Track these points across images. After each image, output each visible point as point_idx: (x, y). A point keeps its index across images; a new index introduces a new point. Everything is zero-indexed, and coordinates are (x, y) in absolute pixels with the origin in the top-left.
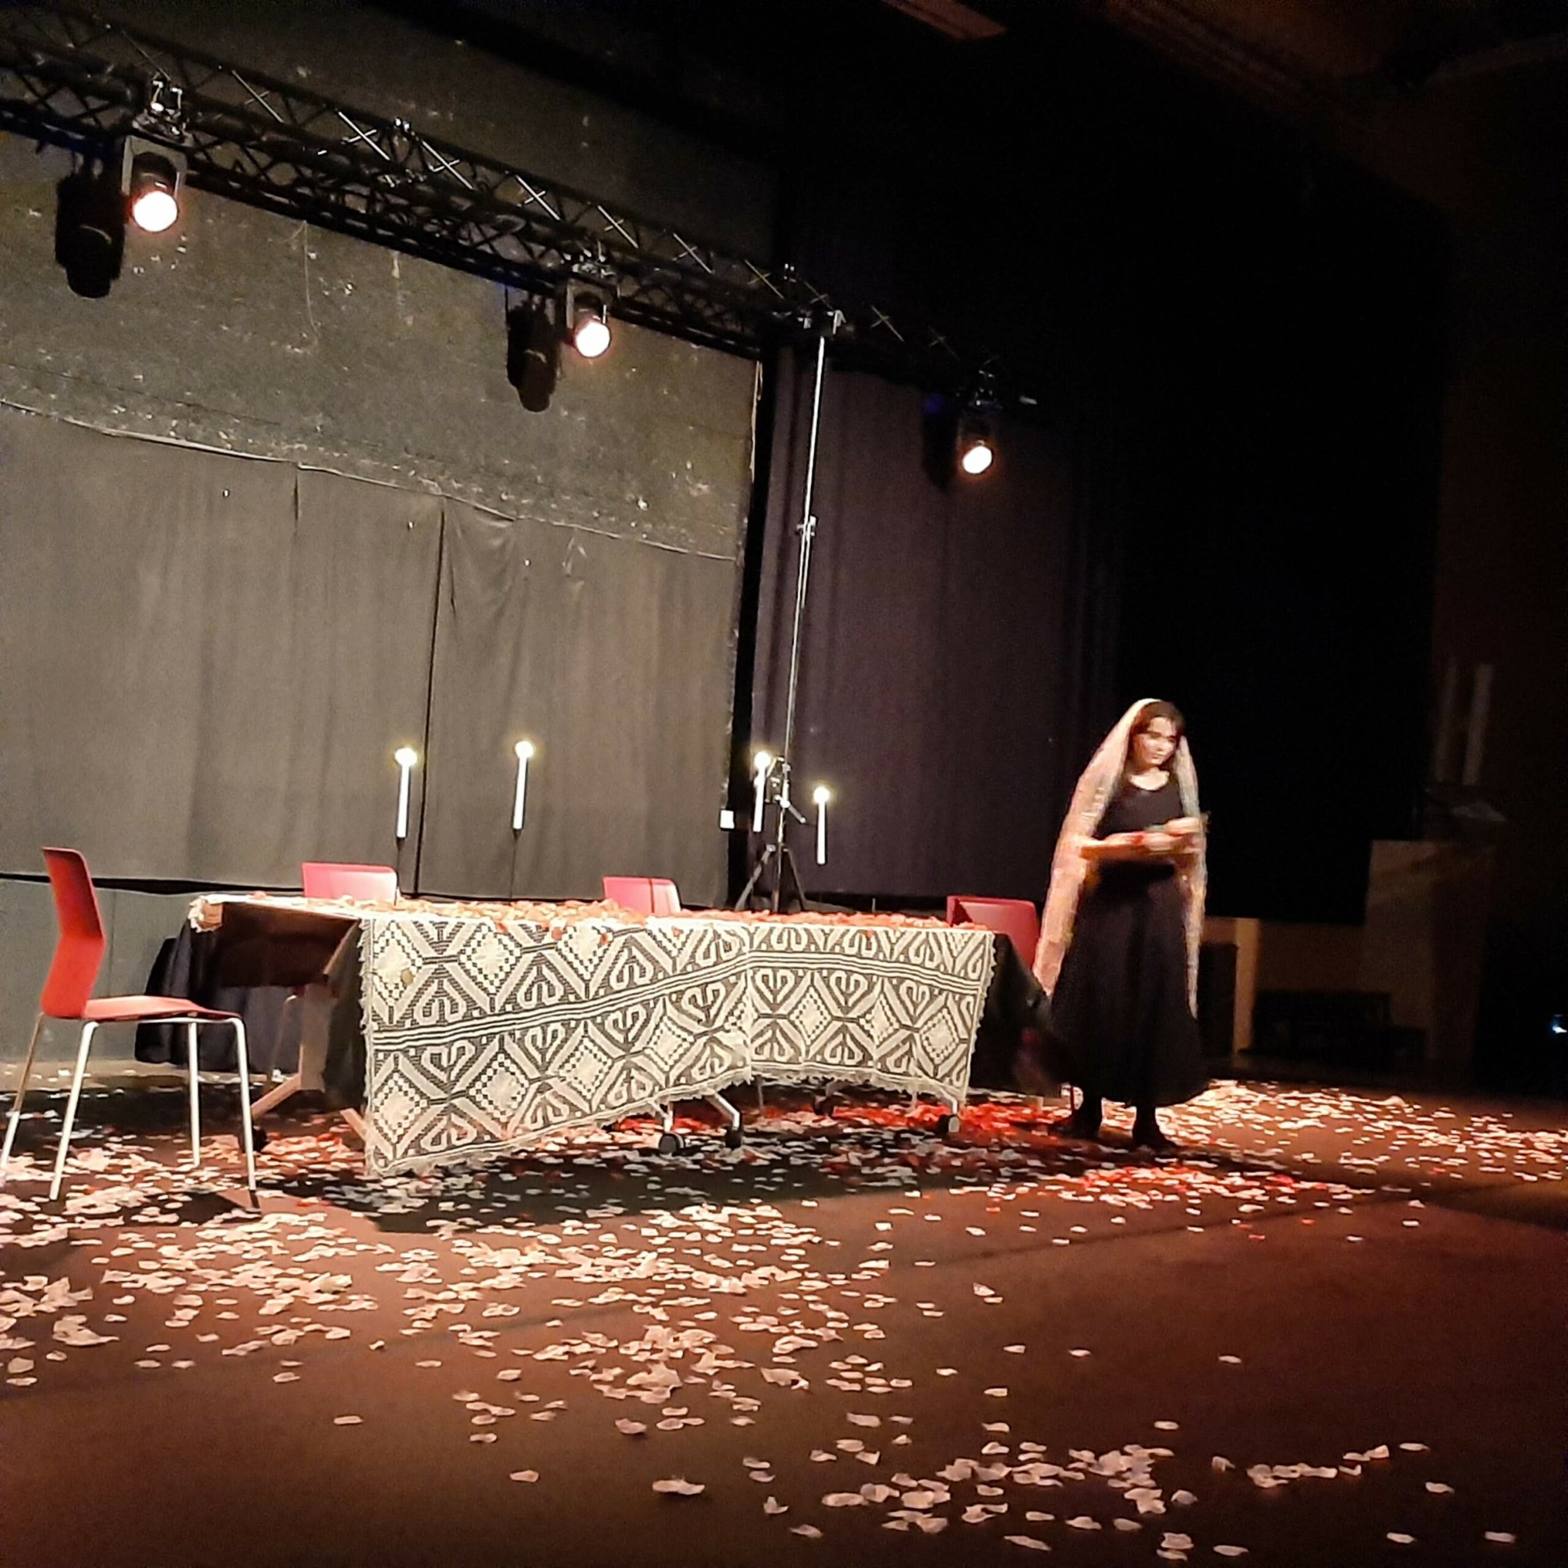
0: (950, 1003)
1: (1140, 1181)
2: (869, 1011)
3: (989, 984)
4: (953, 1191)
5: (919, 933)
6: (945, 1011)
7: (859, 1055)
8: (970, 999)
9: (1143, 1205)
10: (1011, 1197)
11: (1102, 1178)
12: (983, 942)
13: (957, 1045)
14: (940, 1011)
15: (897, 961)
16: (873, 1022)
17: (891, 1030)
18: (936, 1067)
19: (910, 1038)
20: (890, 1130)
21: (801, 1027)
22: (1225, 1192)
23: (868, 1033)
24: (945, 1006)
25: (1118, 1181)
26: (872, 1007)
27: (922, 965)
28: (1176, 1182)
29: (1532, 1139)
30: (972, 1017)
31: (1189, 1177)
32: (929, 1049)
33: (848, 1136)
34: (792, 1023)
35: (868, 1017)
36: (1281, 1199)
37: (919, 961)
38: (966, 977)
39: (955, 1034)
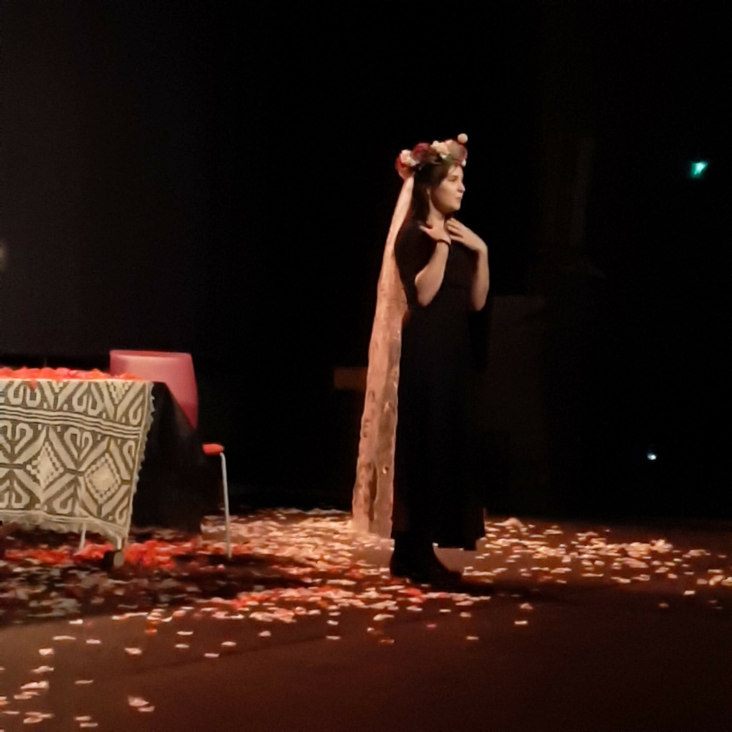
0: (113, 447)
1: (287, 600)
2: (35, 457)
3: (149, 428)
4: (115, 618)
5: (80, 384)
7: (26, 499)
8: (132, 443)
10: (168, 620)
11: (254, 599)
12: (142, 390)
13: (120, 487)
14: (103, 455)
15: (61, 410)
16: (39, 467)
17: (56, 475)
19: (75, 482)
20: (57, 568)
22: (360, 604)
23: (34, 478)
24: (107, 450)
25: (268, 600)
26: (38, 454)
27: (85, 413)
28: (319, 599)
30: (134, 461)
32: (92, 491)
33: (17, 575)
35: (34, 463)
36: (410, 608)
37: (81, 409)
38: (127, 423)
39: (117, 476)
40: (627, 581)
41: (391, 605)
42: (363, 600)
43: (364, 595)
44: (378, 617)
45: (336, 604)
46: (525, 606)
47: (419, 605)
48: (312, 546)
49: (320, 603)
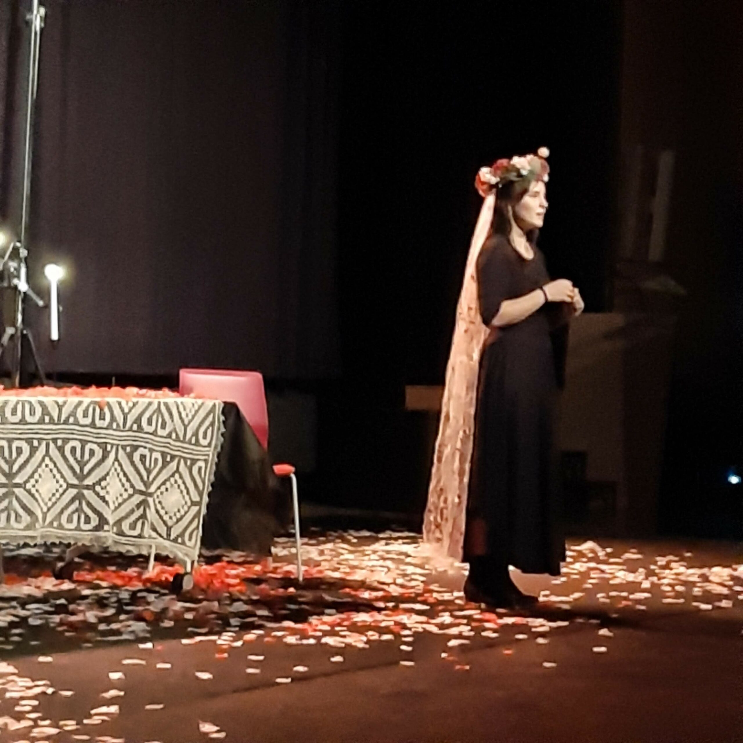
0: (182, 468)
1: (359, 624)
2: (104, 478)
3: (219, 449)
4: (185, 641)
5: (150, 404)
6: (177, 476)
7: (95, 521)
8: (202, 464)
9: (361, 645)
10: (239, 644)
11: (325, 623)
12: (212, 410)
13: (189, 508)
14: (173, 475)
15: (130, 430)
16: (108, 488)
17: (125, 496)
18: (169, 529)
19: (144, 503)
20: (127, 590)
21: (37, 495)
22: (435, 630)
23: (103, 499)
24: (177, 471)
25: (339, 625)
26: (108, 474)
27: (154, 433)
28: (392, 623)
29: (708, 574)
30: (203, 482)
31: (404, 618)
32: (162, 512)
33: (86, 597)
34: (29, 492)
35: (103, 483)
36: (484, 634)
37: (151, 429)
38: (197, 443)
39: (187, 498)
40: (709, 607)
41: (465, 630)
42: (437, 625)
43: (438, 620)
44: (453, 643)
45: (410, 629)
46: (604, 632)
47: (494, 631)
48: (386, 570)
49: (391, 627)
